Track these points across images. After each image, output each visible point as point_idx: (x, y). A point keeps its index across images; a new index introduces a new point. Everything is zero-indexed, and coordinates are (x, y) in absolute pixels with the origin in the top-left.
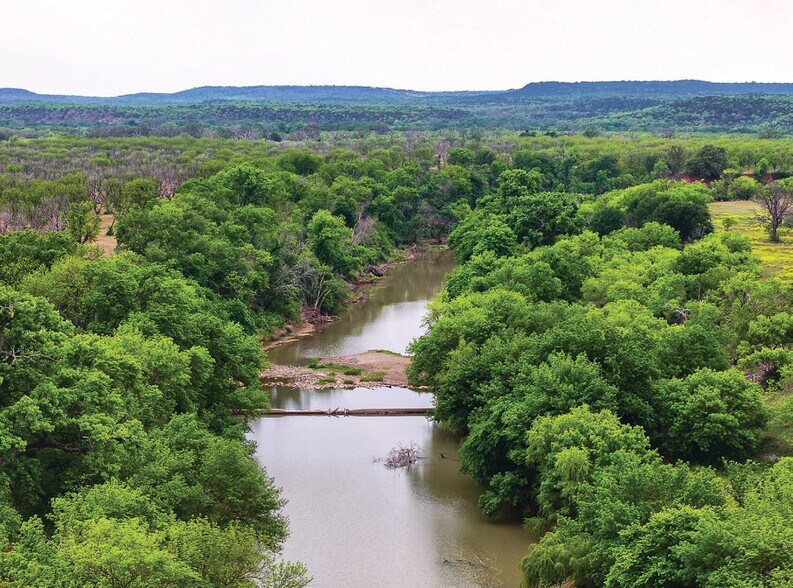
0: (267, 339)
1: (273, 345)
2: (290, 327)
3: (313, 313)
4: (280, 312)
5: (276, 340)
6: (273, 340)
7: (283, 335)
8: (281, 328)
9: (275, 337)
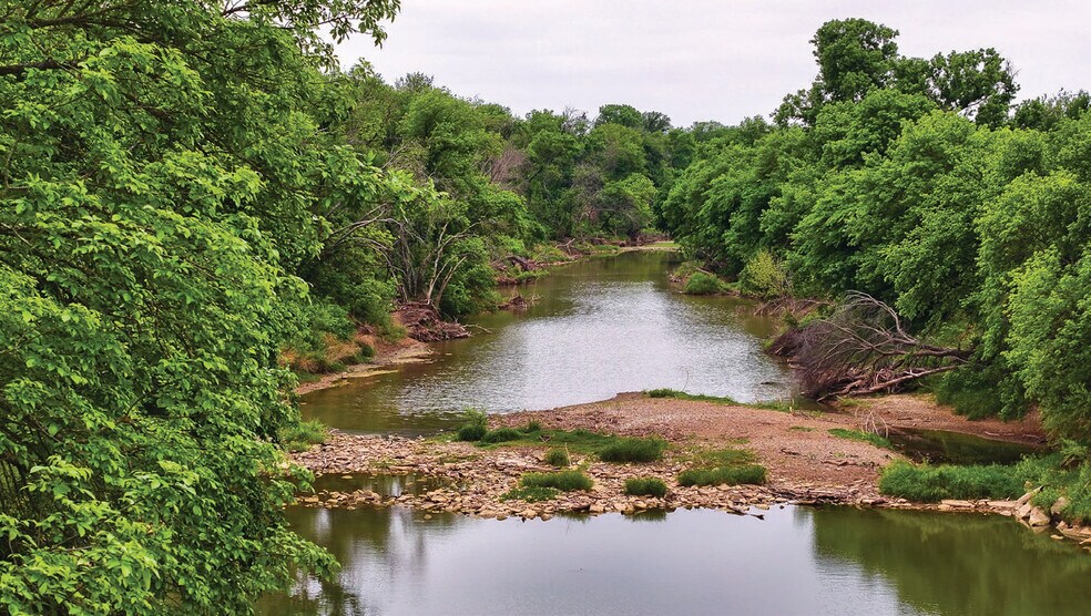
0: (304, 364)
1: (325, 382)
2: (369, 339)
3: (423, 314)
4: (340, 300)
5: (332, 370)
6: (322, 369)
7: (351, 361)
8: (344, 339)
9: (331, 360)
